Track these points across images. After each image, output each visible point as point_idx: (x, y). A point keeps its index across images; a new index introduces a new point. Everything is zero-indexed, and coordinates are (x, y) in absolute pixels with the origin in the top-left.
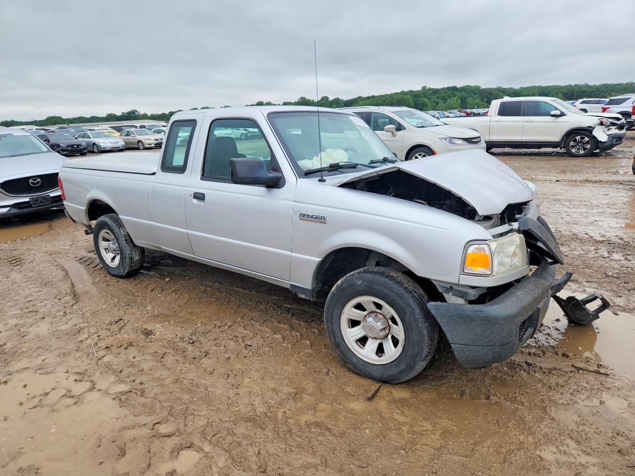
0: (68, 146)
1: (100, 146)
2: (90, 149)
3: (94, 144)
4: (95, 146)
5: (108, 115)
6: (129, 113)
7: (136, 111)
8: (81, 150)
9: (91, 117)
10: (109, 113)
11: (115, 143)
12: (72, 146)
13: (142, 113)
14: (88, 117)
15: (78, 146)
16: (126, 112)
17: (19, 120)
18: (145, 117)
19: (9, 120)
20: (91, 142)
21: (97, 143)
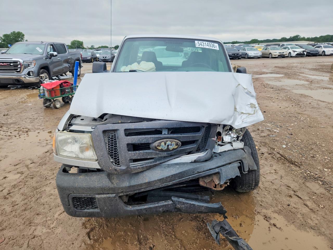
0: (233, 54)
1: (248, 55)
2: (244, 56)
3: (246, 54)
4: (246, 55)
5: (282, 38)
6: (294, 37)
7: (299, 36)
8: (238, 57)
9: (273, 39)
10: (282, 37)
11: (256, 54)
12: (234, 54)
13: (302, 37)
14: (271, 39)
15: (237, 54)
16: (293, 36)
17: (240, 41)
18: (304, 39)
19: (235, 41)
20: (245, 52)
21: (247, 53)
